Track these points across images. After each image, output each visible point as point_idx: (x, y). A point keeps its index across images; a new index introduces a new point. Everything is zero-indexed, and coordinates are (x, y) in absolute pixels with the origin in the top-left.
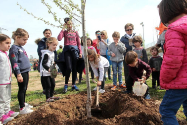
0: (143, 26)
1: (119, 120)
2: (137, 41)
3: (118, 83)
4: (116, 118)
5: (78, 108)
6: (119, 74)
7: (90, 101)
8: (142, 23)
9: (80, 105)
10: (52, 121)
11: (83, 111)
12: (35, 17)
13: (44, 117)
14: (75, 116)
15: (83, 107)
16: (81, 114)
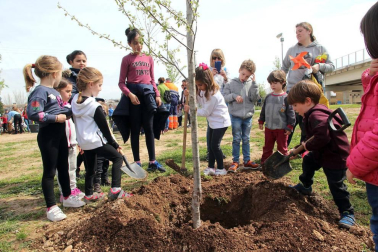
0: (282, 40)
1: (260, 229)
2: (277, 81)
3: (241, 157)
4: (254, 226)
5: (173, 205)
6: (243, 141)
7: (199, 194)
8: (281, 35)
9: (176, 201)
10: (142, 232)
11: (182, 212)
12: (94, 33)
13: (125, 224)
14: (168, 221)
15: (183, 204)
16: (179, 218)
